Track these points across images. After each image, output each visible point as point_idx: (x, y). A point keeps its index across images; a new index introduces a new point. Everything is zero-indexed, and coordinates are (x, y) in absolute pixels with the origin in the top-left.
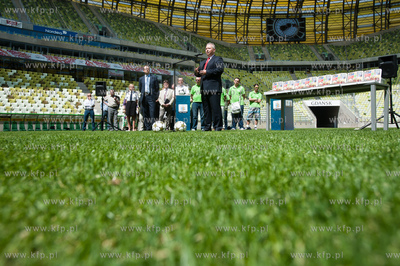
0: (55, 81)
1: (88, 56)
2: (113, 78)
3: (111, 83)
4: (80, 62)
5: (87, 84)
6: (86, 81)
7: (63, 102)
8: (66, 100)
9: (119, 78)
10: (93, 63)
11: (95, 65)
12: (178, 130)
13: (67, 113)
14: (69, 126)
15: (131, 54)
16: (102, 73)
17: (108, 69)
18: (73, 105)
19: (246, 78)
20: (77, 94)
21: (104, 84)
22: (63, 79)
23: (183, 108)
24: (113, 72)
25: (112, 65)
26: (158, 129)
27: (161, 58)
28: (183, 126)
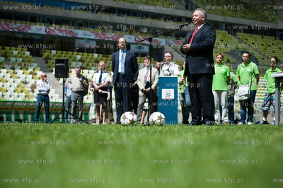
0: (5, 56)
1: (48, 20)
2: (81, 50)
3: (79, 57)
4: (38, 29)
5: (47, 60)
6: (46, 55)
7: (16, 84)
8: (18, 81)
9: (90, 51)
10: (56, 30)
11: (57, 33)
12: (154, 123)
13: (20, 99)
14: (21, 117)
15: (106, 17)
16: (67, 44)
17: (74, 38)
18: (28, 88)
19: (273, 48)
20: (33, 74)
21: (66, 62)
22: (15, 52)
23: (167, 94)
24: (82, 42)
25: (80, 33)
26: (127, 121)
27: (148, 22)
28: (160, 118)
